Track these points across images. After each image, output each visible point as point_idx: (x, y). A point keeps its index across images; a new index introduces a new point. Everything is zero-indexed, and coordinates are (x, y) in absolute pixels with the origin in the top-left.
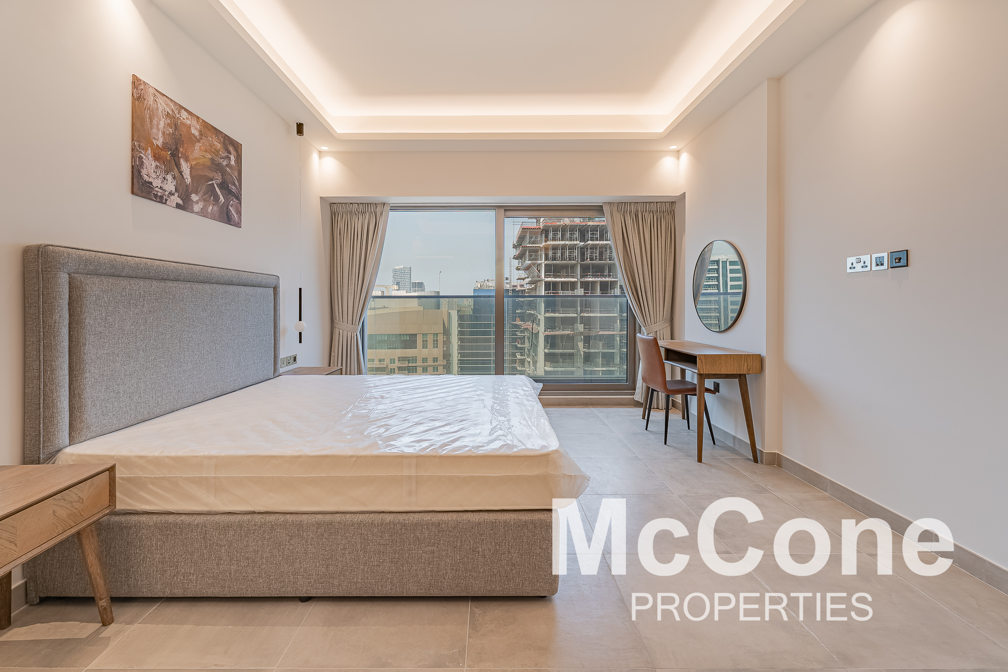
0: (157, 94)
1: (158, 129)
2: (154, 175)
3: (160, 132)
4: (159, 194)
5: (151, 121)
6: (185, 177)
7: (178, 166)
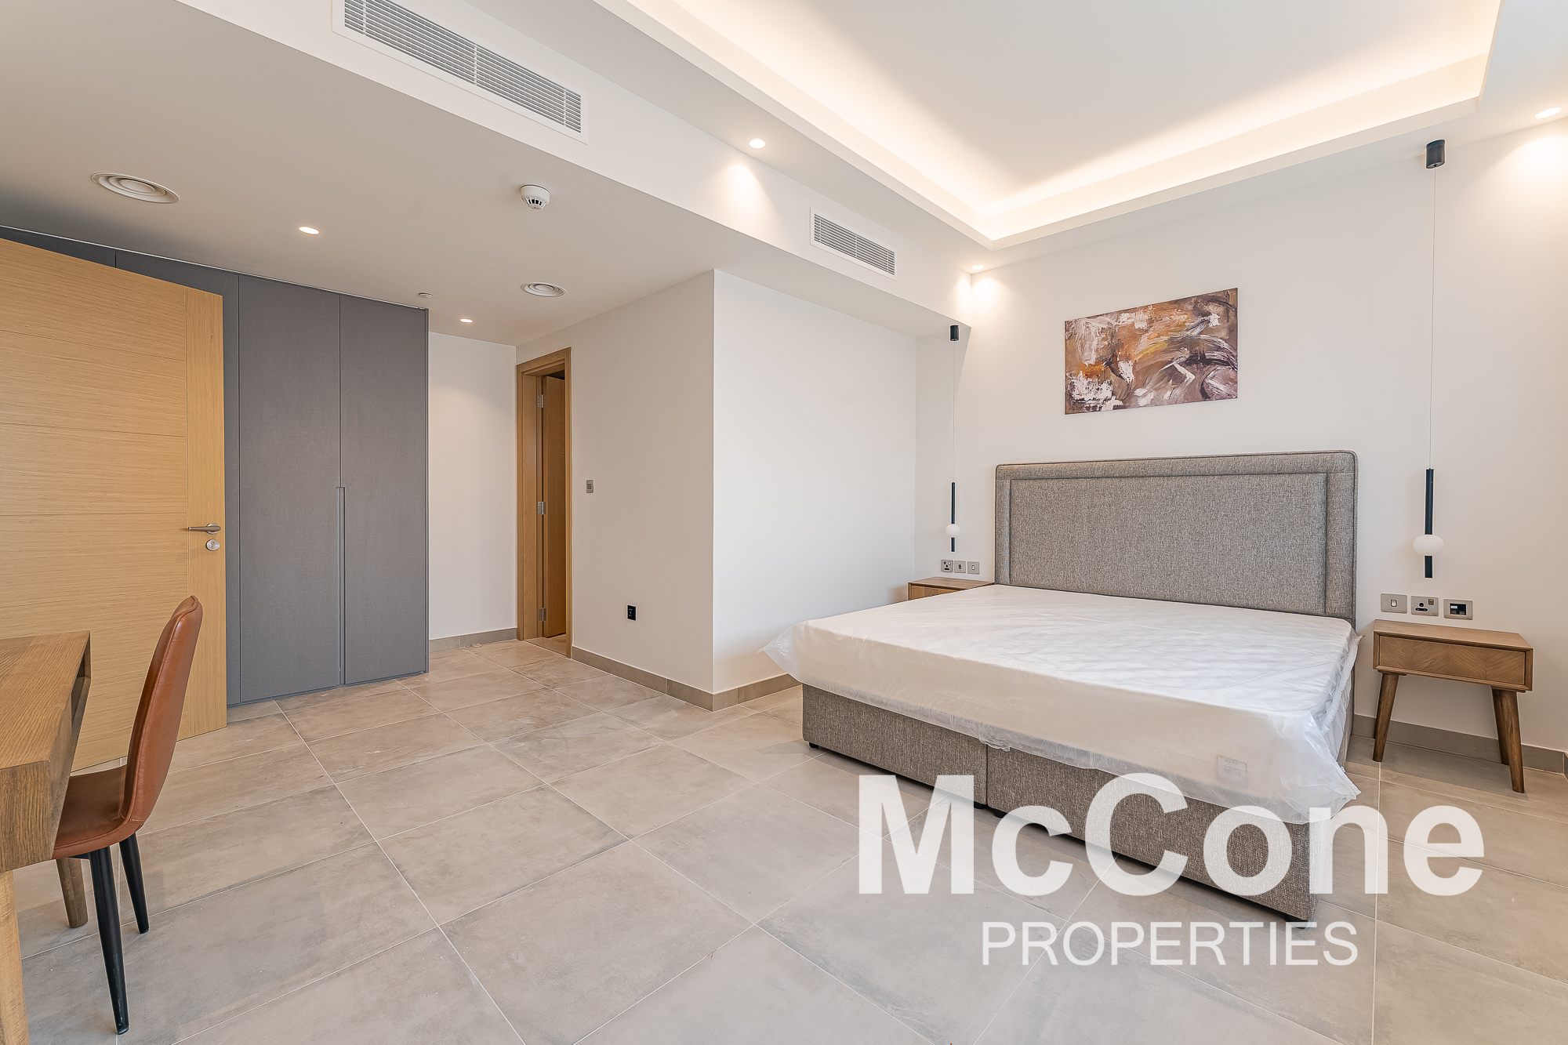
0: (1088, 320)
1: (1091, 350)
2: (1086, 391)
3: (1093, 351)
4: (1092, 405)
5: (1082, 347)
6: (1125, 377)
7: (1115, 371)
